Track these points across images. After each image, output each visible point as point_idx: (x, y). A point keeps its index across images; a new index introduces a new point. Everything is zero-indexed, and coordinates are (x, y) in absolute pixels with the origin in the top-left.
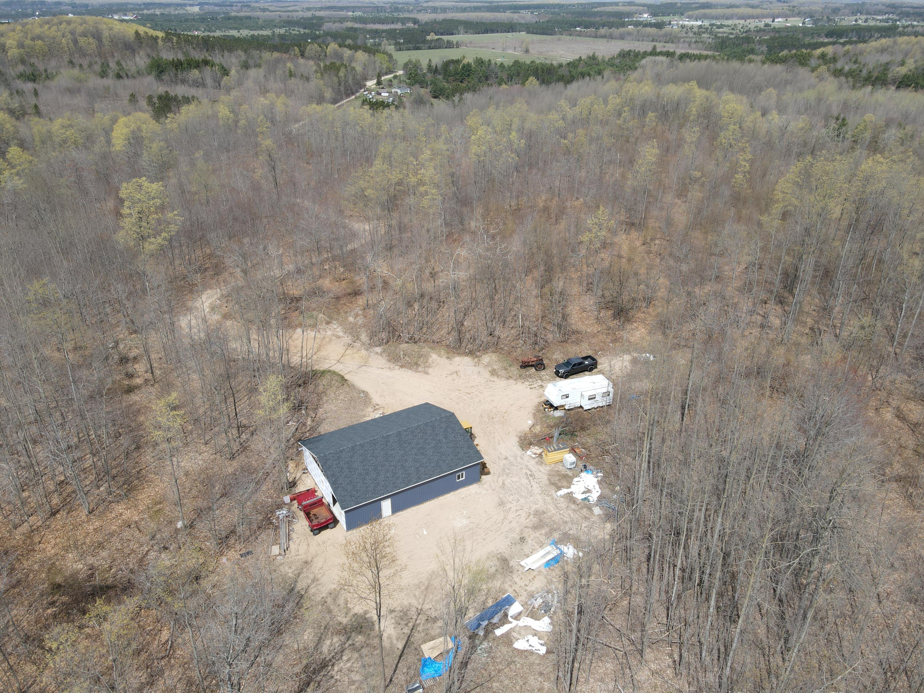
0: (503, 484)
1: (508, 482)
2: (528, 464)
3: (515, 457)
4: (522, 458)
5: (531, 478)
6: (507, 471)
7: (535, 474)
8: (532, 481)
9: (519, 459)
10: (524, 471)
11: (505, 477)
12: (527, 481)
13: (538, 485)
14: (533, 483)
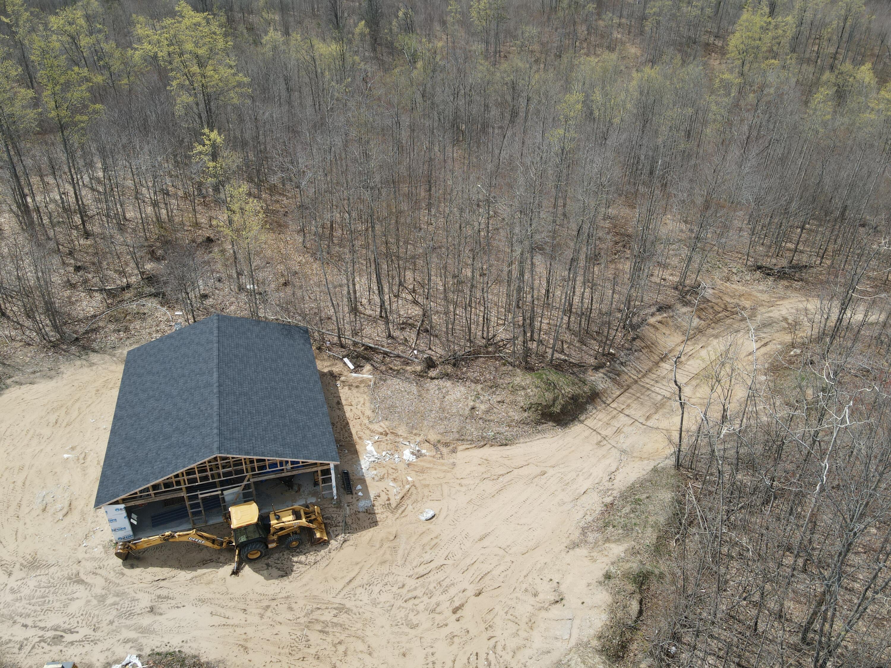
0: (81, 582)
1: (81, 591)
2: (100, 646)
3: (145, 631)
4: (126, 641)
5: (50, 634)
6: (110, 600)
7: (56, 649)
8: (41, 633)
9: (133, 635)
10: (84, 631)
11: (98, 591)
12: (49, 625)
13: (19, 638)
14: (30, 633)
